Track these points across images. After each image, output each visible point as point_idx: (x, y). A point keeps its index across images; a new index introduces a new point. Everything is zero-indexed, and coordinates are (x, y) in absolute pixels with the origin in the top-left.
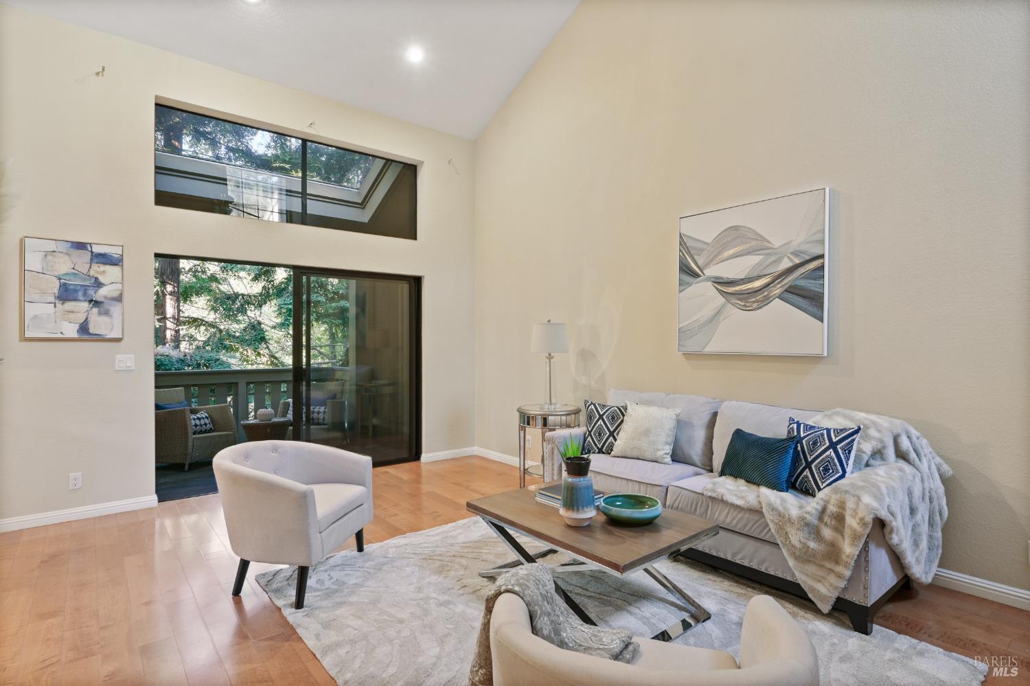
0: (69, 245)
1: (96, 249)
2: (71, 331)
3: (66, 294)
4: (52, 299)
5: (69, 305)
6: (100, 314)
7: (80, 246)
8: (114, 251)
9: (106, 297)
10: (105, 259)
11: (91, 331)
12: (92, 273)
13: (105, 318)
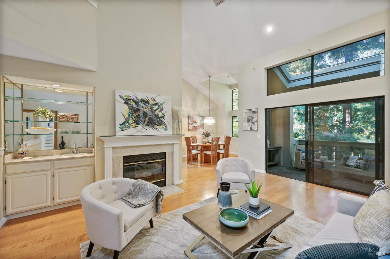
0: (249, 110)
1: (253, 110)
2: (249, 129)
3: (249, 121)
4: (246, 122)
5: (249, 123)
6: (253, 125)
7: (250, 110)
8: (256, 110)
9: (254, 121)
10: (254, 112)
11: (252, 129)
12: (252, 116)
13: (254, 126)
